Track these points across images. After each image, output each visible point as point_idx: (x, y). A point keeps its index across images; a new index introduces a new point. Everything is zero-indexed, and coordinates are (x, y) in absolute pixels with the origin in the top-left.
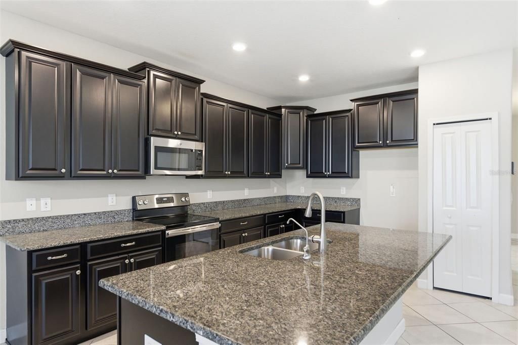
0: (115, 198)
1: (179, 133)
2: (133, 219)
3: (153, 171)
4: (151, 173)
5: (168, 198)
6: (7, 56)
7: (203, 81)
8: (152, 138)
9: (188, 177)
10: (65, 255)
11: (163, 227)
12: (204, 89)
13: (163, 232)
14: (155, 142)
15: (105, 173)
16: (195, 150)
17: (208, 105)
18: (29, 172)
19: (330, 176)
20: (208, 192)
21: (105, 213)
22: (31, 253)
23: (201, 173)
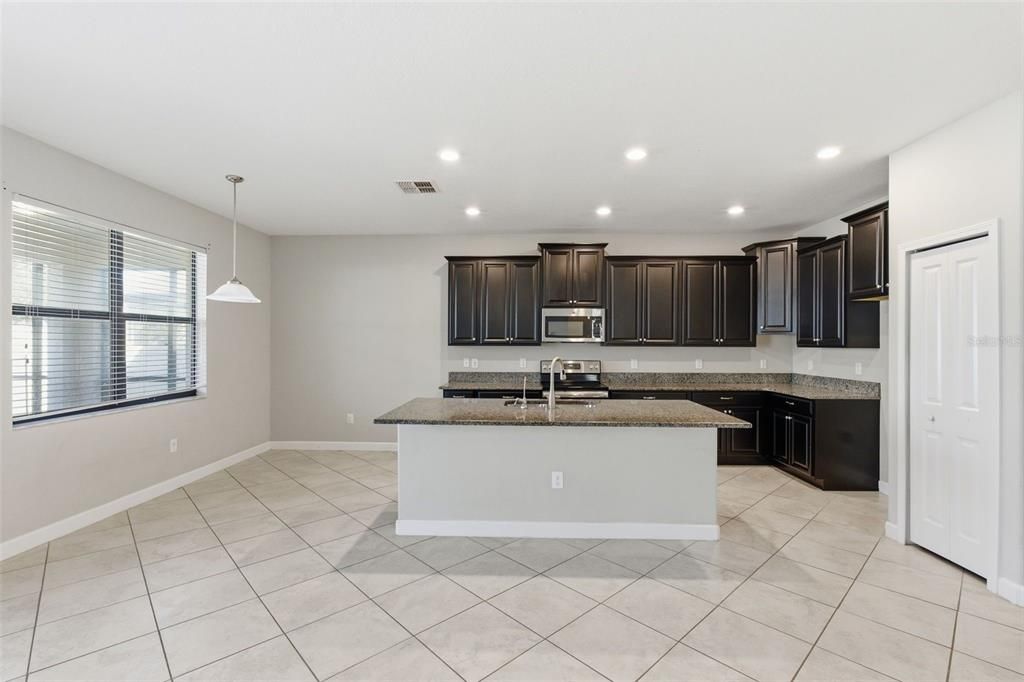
0: (525, 361)
1: (575, 302)
3: (544, 339)
4: (542, 341)
5: (574, 364)
7: (607, 245)
11: (540, 388)
13: (540, 392)
14: (545, 312)
15: (504, 340)
16: (591, 317)
17: (612, 268)
18: (455, 340)
19: (822, 345)
20: (632, 362)
21: (516, 374)
22: (444, 391)
23: (602, 339)
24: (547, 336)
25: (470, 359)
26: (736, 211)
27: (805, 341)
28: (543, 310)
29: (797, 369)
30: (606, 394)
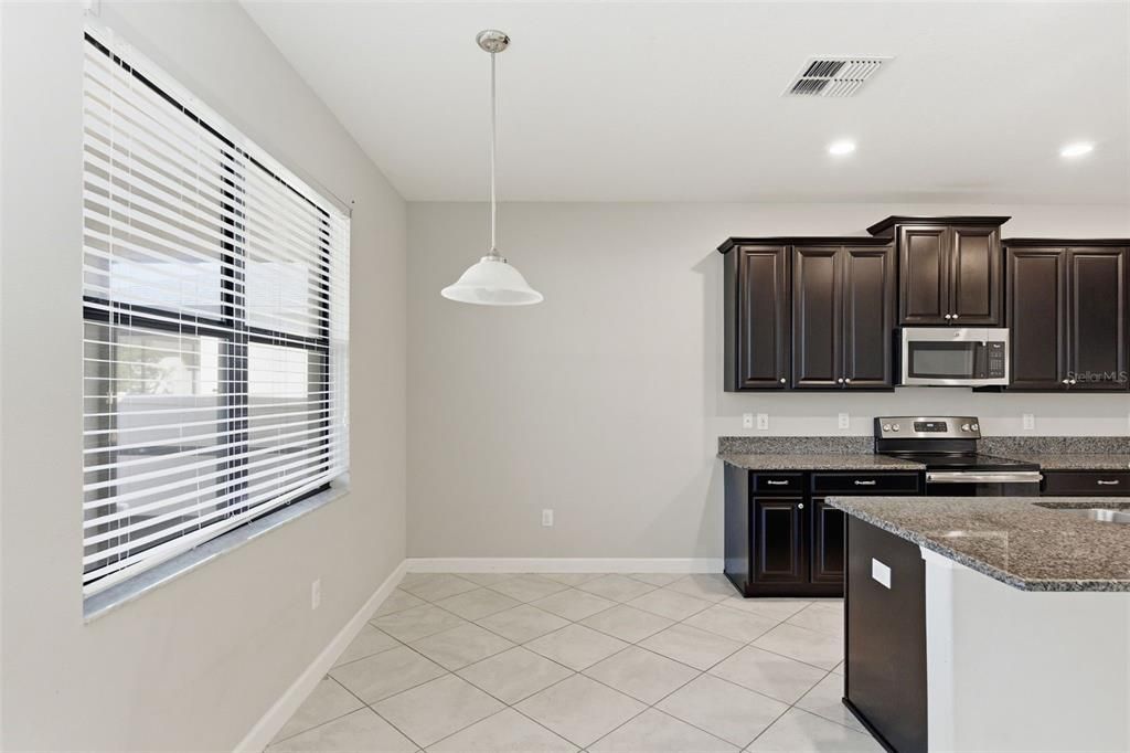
0: (847, 418)
1: (955, 316)
2: (875, 452)
3: (905, 379)
4: (903, 383)
5: (935, 423)
6: (725, 253)
7: (1005, 219)
8: (904, 330)
9: (976, 389)
10: (786, 482)
11: (922, 467)
12: (1007, 232)
13: (922, 473)
14: (908, 335)
15: (833, 383)
16: (987, 343)
17: (1016, 259)
18: (748, 382)
20: (1025, 419)
21: (833, 439)
22: (751, 472)
23: (1005, 381)
24: (911, 374)
25: (755, 415)
28: (902, 331)
30: (1034, 477)
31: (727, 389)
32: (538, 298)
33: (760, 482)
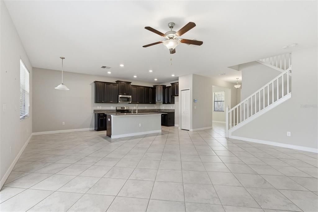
0: (113, 107)
1: (125, 94)
5: (124, 108)
6: (95, 83)
7: (131, 82)
9: (127, 103)
10: (103, 115)
15: (110, 102)
16: (129, 97)
17: (132, 87)
18: (98, 102)
19: (167, 104)
22: (98, 114)
23: (131, 102)
24: (120, 101)
25: (99, 107)
26: (156, 80)
27: (164, 103)
28: (119, 95)
29: (161, 108)
31: (95, 103)
32: (69, 89)
33: (99, 115)
